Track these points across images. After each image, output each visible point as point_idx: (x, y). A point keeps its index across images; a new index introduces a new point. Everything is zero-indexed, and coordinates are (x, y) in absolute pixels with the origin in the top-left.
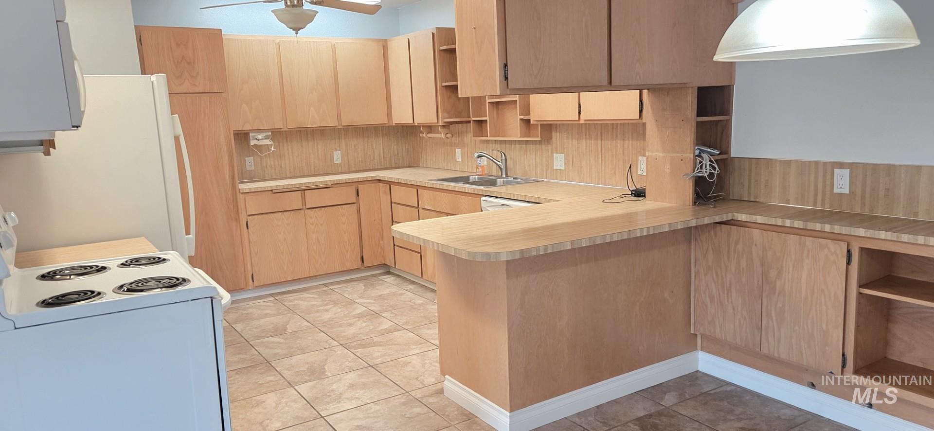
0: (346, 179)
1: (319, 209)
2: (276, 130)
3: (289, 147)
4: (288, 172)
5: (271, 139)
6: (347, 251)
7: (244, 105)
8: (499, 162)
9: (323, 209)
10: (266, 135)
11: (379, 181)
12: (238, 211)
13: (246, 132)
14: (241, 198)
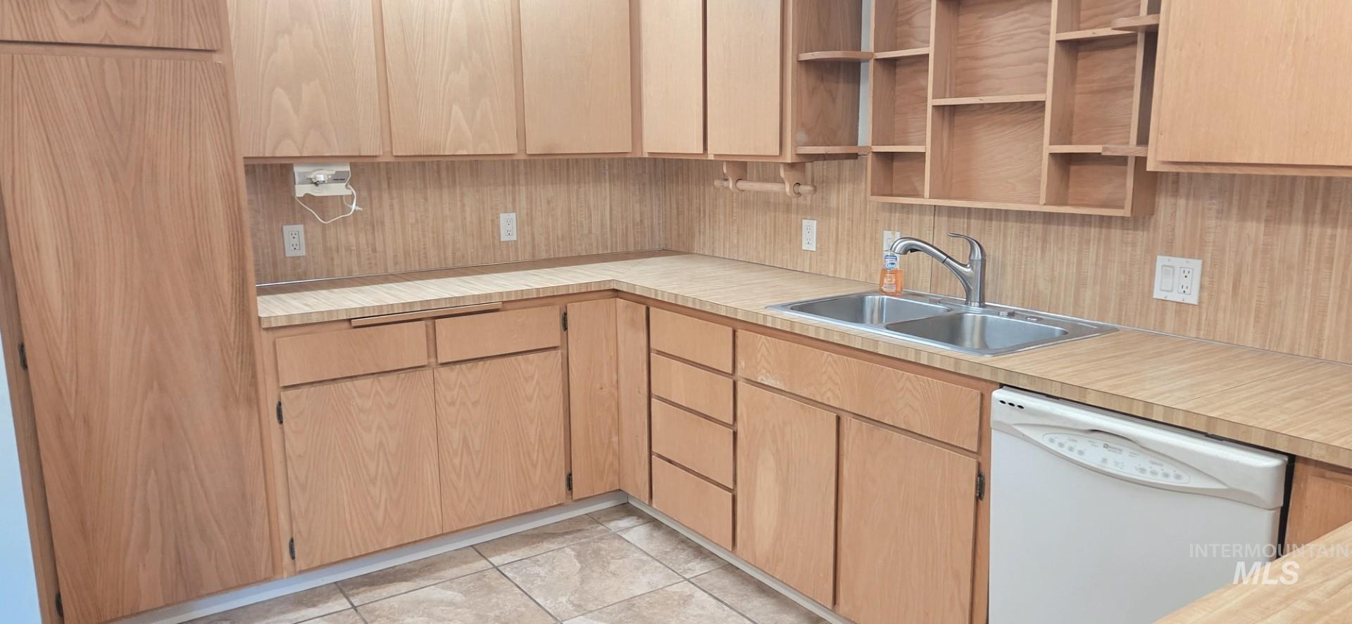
0: (538, 289)
1: (469, 365)
2: (366, 160)
3: (395, 202)
4: (390, 263)
5: (351, 183)
6: (534, 466)
7: (279, 90)
8: (965, 266)
9: (481, 363)
10: (337, 172)
11: (616, 293)
12: (254, 376)
13: (284, 162)
14: (263, 342)
